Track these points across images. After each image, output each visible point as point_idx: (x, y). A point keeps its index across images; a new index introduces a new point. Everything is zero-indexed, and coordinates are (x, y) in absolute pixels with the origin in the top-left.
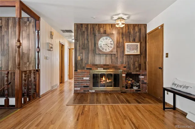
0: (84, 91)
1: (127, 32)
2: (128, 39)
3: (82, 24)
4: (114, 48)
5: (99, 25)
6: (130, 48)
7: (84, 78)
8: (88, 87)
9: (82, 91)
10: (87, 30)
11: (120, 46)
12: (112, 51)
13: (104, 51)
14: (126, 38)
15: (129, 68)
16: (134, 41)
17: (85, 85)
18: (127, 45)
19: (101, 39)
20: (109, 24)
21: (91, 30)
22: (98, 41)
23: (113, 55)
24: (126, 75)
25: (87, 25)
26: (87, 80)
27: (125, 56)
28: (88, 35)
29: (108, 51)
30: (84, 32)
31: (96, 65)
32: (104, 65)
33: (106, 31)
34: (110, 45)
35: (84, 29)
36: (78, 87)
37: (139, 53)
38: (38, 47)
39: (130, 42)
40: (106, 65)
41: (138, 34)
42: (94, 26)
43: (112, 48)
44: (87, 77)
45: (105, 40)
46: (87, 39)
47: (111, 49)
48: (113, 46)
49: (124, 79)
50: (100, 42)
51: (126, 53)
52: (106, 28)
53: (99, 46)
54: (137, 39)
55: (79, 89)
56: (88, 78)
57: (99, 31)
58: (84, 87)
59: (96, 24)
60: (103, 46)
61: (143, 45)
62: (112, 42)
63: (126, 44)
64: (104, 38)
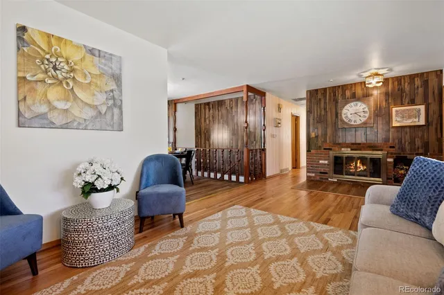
0: (321, 178)
1: (397, 90)
2: (399, 101)
3: (317, 90)
4: (370, 118)
5: (344, 87)
6: (403, 115)
7: (321, 162)
8: (326, 173)
9: (318, 178)
10: (325, 97)
11: (382, 114)
12: (365, 123)
13: (352, 123)
14: (394, 100)
16: (412, 102)
17: (322, 171)
18: (397, 111)
19: (347, 107)
20: (361, 83)
21: (330, 96)
22: (341, 110)
23: (368, 129)
24: (395, 160)
25: (325, 89)
26: (325, 164)
27: (392, 130)
28: (325, 103)
29: (359, 122)
30: (320, 99)
31: (339, 144)
32: (353, 144)
33: (355, 93)
34: (362, 114)
35: (320, 96)
36: (313, 173)
37: (422, 122)
38: (264, 125)
39: (402, 104)
40: (356, 144)
41: (421, 90)
42: (334, 89)
43: (365, 119)
44: (325, 160)
45: (354, 108)
46: (325, 109)
47: (363, 120)
48: (367, 115)
49: (391, 167)
50: (344, 111)
51: (395, 124)
52: (355, 90)
53: (343, 116)
54: (419, 98)
55: (313, 175)
56: (326, 162)
57: (344, 94)
58: (321, 173)
59: (339, 86)
60: (349, 116)
61: (434, 107)
62: (366, 110)
63: (394, 109)
64: (352, 104)
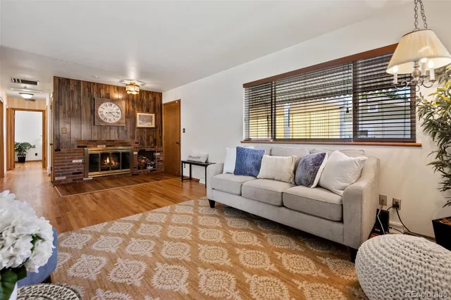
0: (74, 180)
1: (139, 100)
2: (140, 109)
3: (68, 80)
4: (122, 119)
5: (100, 86)
6: (142, 118)
7: (74, 161)
8: (81, 173)
9: (70, 181)
10: (79, 90)
11: (130, 116)
12: (118, 123)
13: (108, 121)
14: (138, 107)
15: (142, 144)
16: (148, 111)
17: (76, 171)
18: (140, 116)
19: (103, 105)
20: (114, 86)
21: (85, 92)
22: (98, 107)
23: (120, 128)
24: (139, 153)
25: (79, 82)
26: (79, 164)
27: (136, 130)
28: (79, 96)
29: (113, 121)
30: (72, 92)
31: (95, 141)
32: (107, 141)
33: (109, 94)
34: (116, 114)
35: (72, 87)
36: (63, 175)
37: (154, 126)
39: (142, 112)
40: (110, 141)
41: (152, 103)
42: (89, 85)
43: (119, 119)
44: (79, 159)
45: (109, 107)
46: (79, 103)
47: (117, 120)
48: (120, 115)
49: (136, 158)
50: (100, 109)
51: (138, 125)
52: (109, 91)
53: (100, 114)
54: (151, 110)
55: (64, 178)
56: (81, 161)
57: (99, 93)
58: (73, 174)
59: (94, 83)
60: (104, 114)
61: (159, 116)
62: (119, 111)
63: (138, 114)
64: (107, 104)
